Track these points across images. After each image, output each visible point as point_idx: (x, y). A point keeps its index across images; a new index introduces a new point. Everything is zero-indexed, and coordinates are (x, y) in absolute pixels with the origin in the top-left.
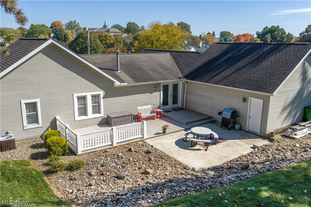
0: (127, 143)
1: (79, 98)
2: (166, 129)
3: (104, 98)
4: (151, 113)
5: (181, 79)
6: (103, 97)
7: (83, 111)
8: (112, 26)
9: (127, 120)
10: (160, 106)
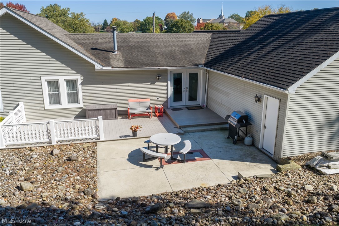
0: (70, 143)
1: (50, 83)
2: (136, 131)
3: (83, 84)
4: (147, 110)
5: (198, 66)
6: (81, 83)
7: (55, 99)
8: (230, 16)
9: (108, 114)
10: (167, 101)
